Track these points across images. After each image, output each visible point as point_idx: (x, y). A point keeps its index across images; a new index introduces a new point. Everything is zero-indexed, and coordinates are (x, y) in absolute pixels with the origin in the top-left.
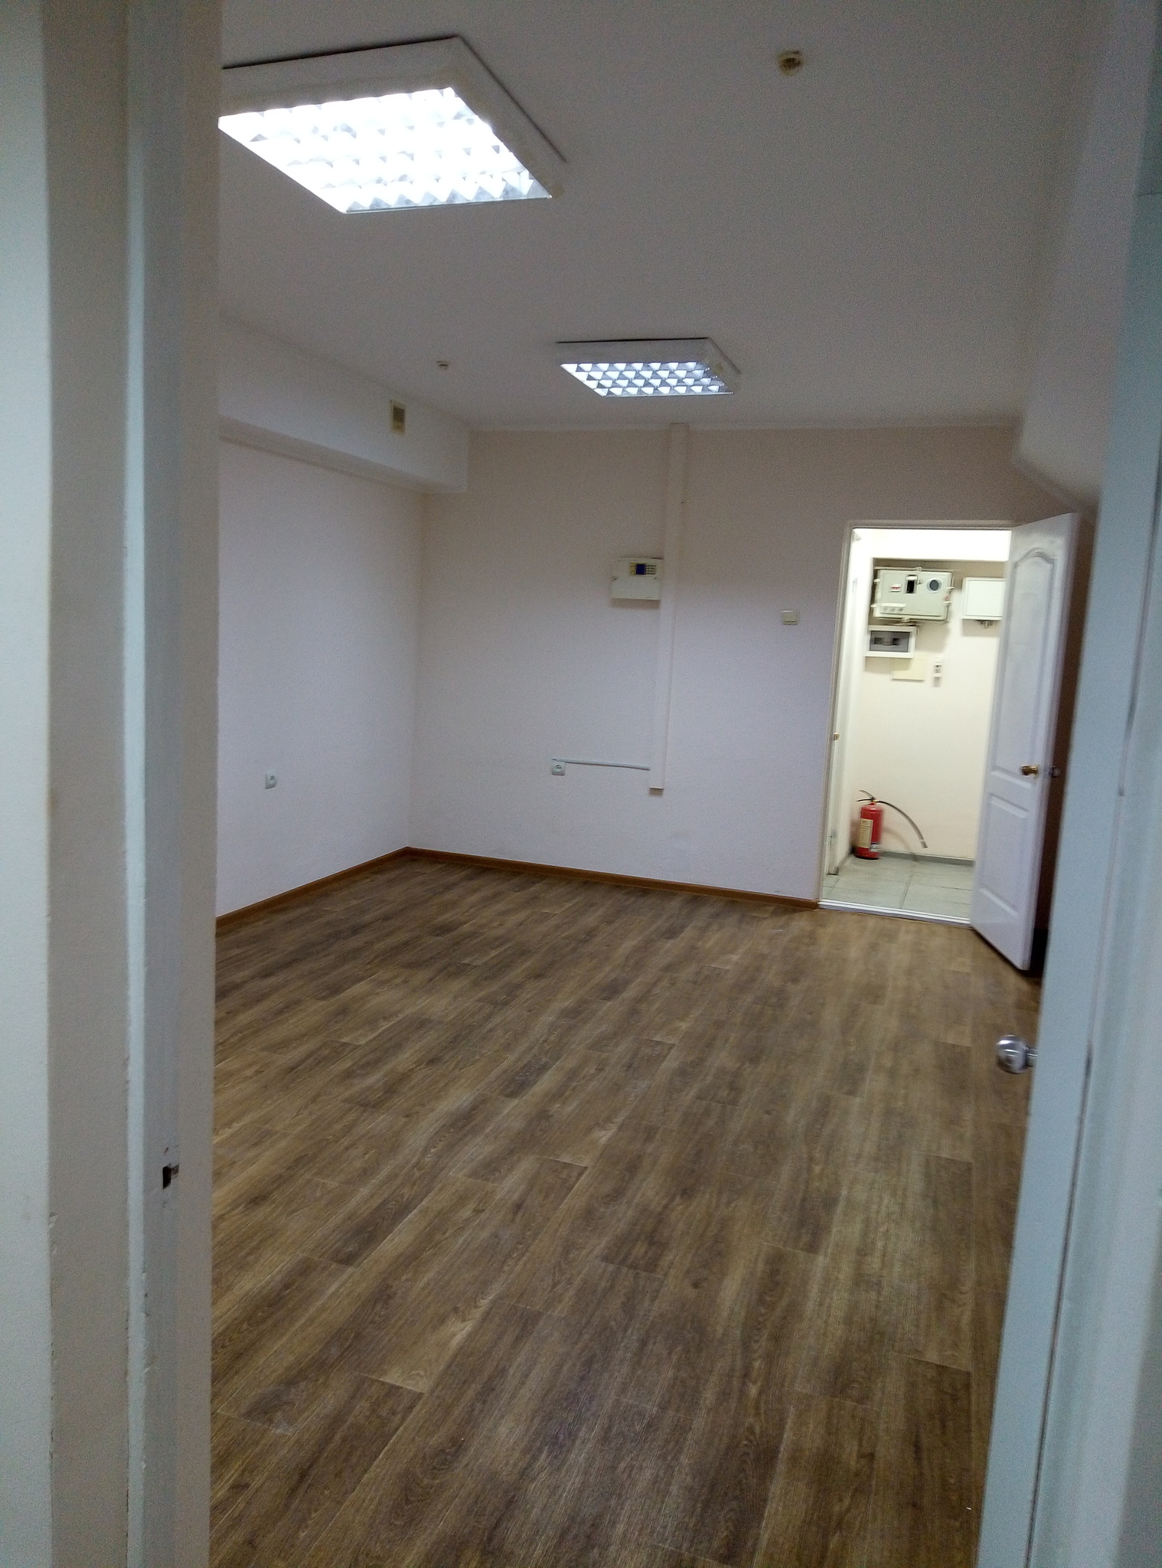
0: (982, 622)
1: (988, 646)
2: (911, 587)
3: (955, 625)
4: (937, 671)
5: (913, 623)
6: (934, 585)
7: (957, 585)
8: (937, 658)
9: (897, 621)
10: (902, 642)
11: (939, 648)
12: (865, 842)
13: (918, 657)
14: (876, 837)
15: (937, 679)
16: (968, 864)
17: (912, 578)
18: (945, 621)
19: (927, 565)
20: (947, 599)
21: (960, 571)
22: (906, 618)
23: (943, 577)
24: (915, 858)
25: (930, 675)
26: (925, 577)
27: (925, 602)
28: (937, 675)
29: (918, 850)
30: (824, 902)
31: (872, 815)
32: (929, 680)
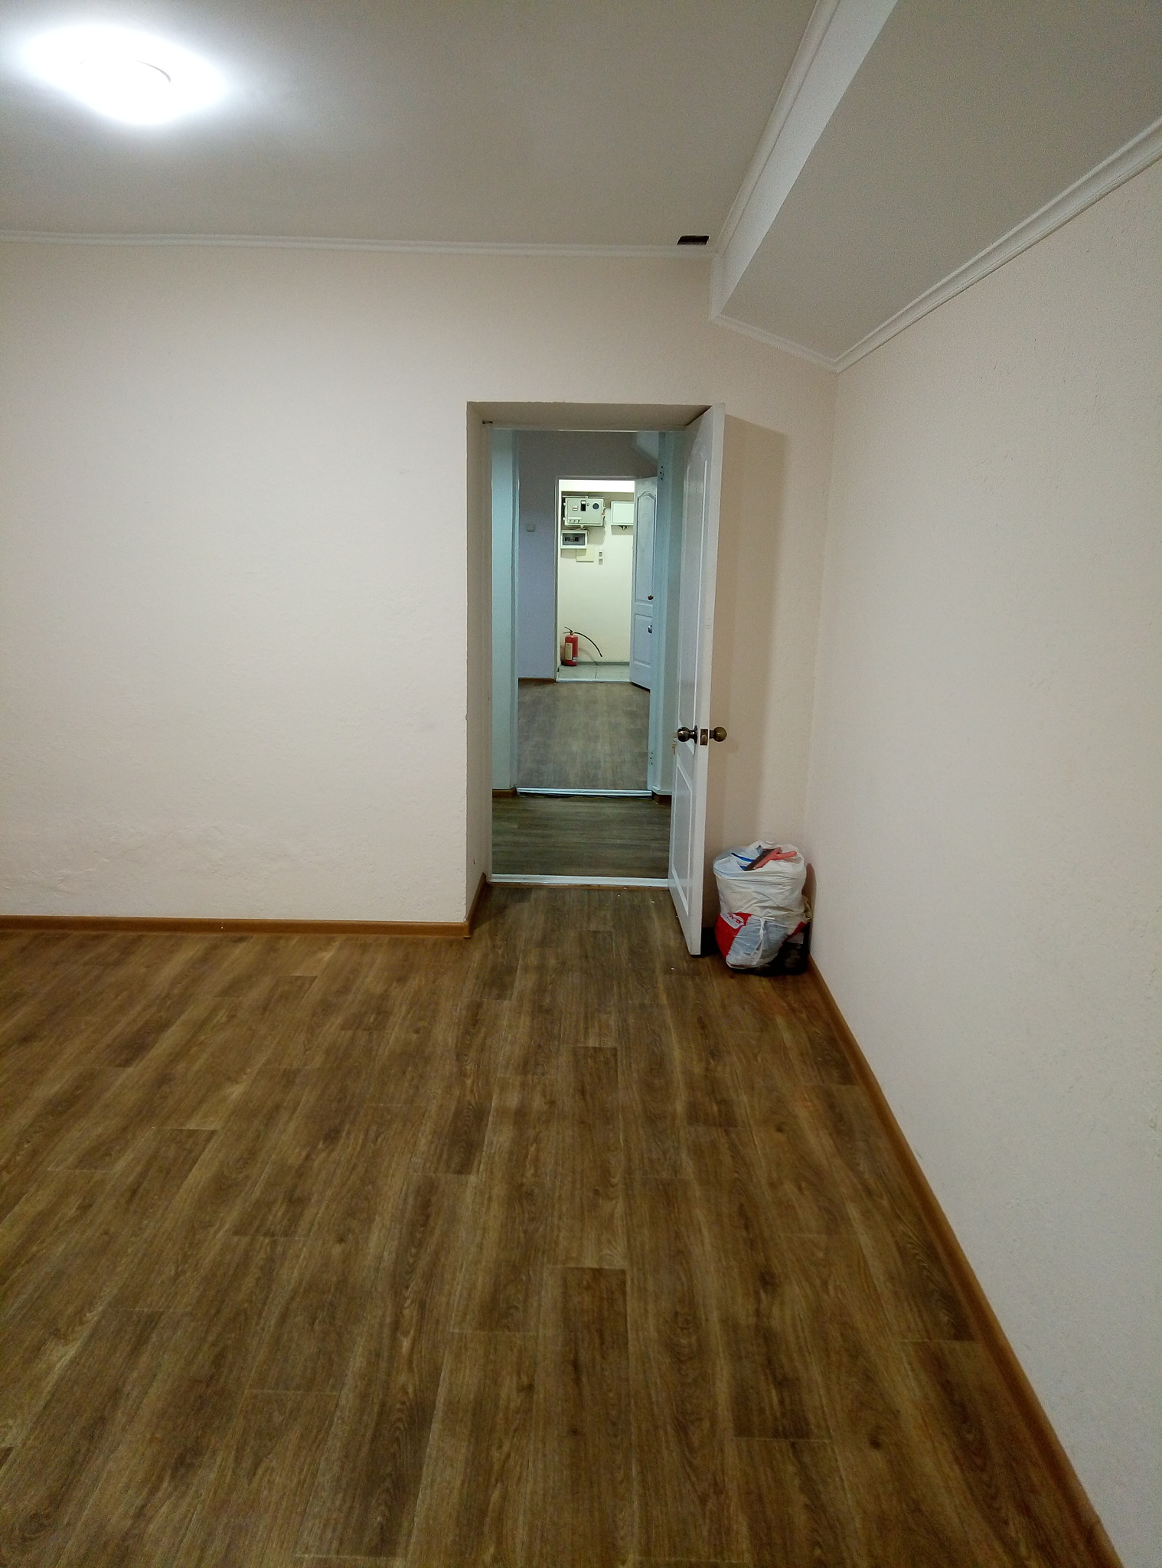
0: (622, 526)
1: (627, 541)
2: (583, 508)
3: (608, 529)
4: (601, 556)
5: (586, 528)
6: (596, 506)
7: (608, 506)
8: (600, 548)
9: (578, 527)
10: (581, 540)
11: (601, 542)
12: (569, 657)
13: (590, 548)
14: (575, 653)
15: (601, 560)
16: (626, 664)
17: (584, 503)
18: (603, 526)
19: (591, 495)
20: (603, 514)
21: (609, 499)
22: (582, 526)
23: (600, 501)
24: (596, 664)
25: (597, 558)
26: (591, 502)
27: (591, 517)
28: (601, 558)
29: (598, 659)
30: (558, 679)
31: (572, 640)
32: (597, 561)
